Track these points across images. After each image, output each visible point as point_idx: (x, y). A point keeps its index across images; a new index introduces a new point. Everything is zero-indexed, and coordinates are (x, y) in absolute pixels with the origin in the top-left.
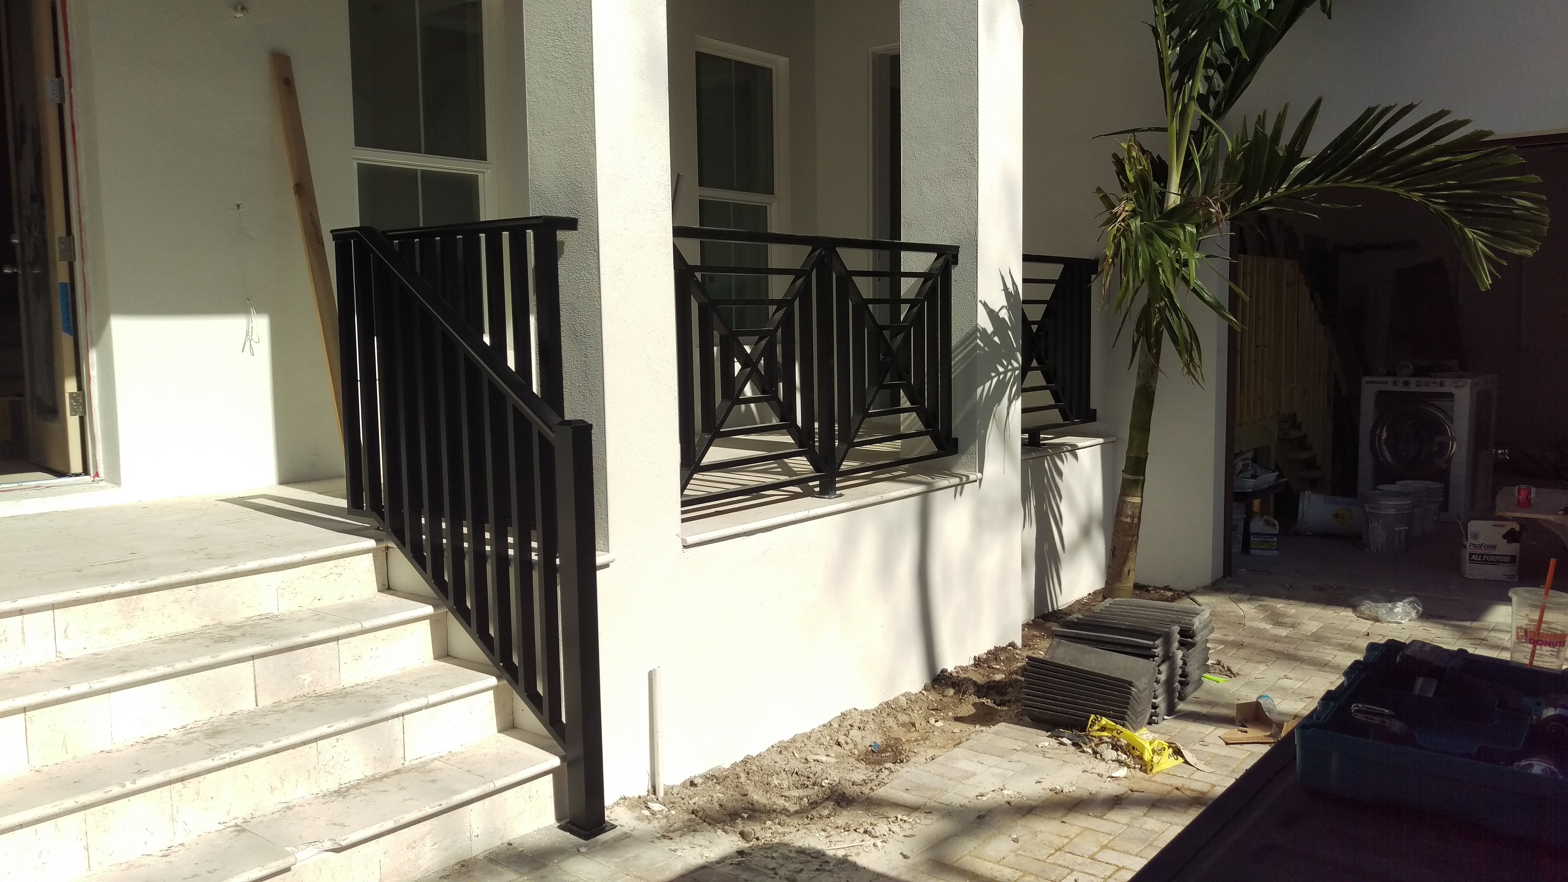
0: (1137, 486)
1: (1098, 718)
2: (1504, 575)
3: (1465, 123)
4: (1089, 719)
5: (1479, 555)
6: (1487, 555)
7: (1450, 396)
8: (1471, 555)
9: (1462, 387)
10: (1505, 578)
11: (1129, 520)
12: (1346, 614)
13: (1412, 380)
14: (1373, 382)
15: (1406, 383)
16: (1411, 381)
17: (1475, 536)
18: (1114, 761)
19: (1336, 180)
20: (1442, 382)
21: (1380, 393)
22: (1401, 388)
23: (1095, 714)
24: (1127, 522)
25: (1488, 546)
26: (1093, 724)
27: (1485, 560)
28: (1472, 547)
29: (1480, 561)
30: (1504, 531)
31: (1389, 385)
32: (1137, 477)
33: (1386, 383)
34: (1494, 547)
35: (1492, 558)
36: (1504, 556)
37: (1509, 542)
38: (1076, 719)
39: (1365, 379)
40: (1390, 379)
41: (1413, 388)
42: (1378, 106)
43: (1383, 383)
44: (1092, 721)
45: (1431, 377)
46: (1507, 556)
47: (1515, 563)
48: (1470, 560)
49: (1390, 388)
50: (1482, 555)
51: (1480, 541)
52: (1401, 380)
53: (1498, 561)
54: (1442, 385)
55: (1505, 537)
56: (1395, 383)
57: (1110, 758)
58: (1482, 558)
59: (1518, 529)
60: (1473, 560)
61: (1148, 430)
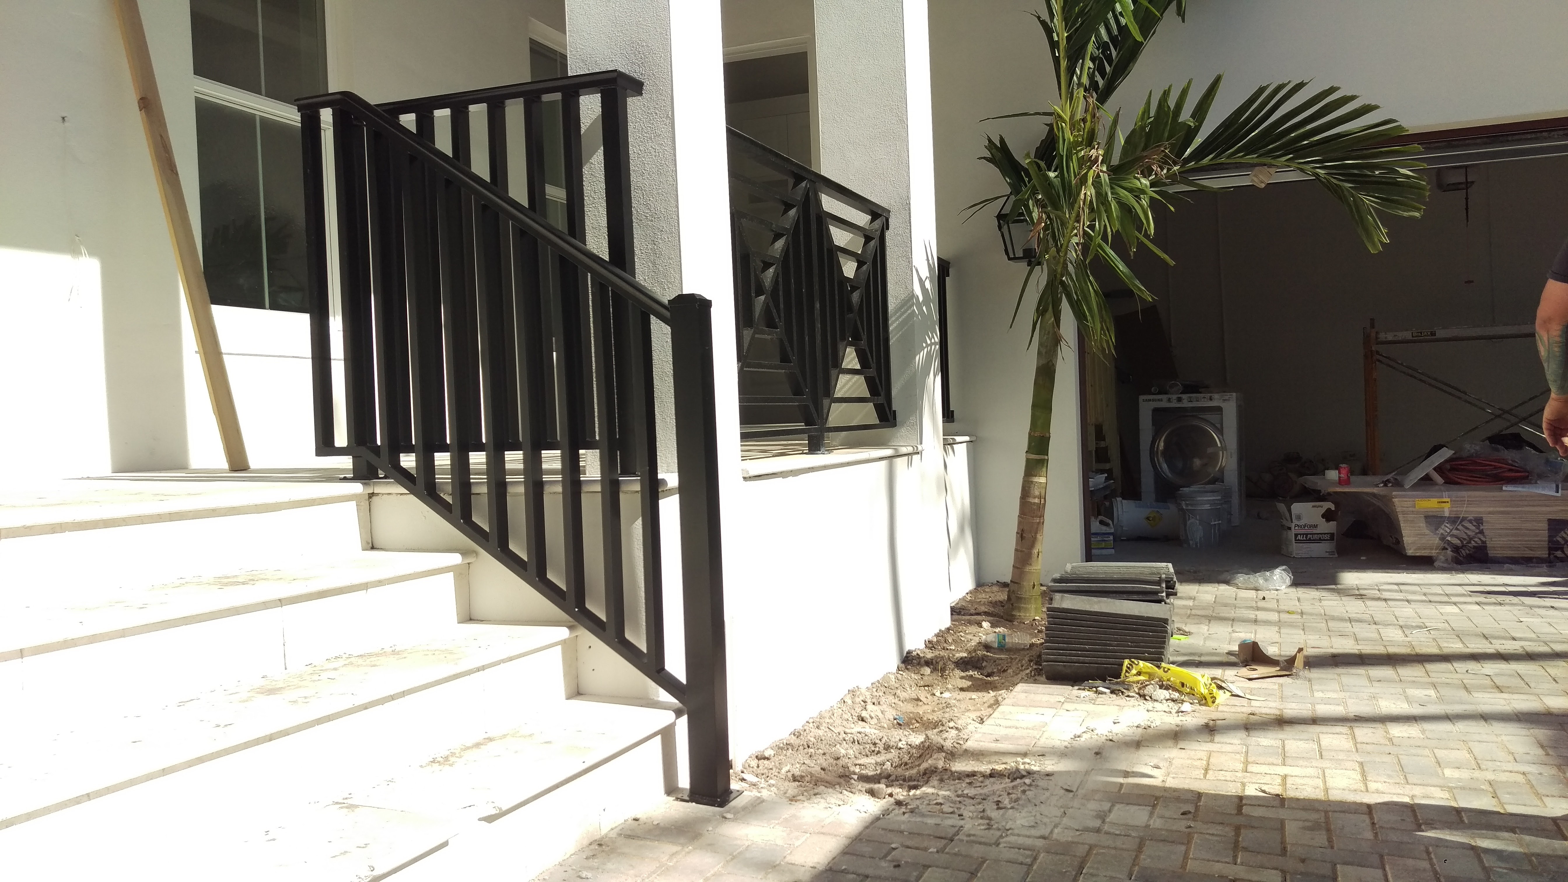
0: (1043, 466)
1: (1133, 662)
2: (1327, 552)
3: (1353, 98)
4: (1122, 665)
5: (1303, 534)
6: (1311, 534)
7: (1219, 409)
8: (1296, 535)
9: (1229, 400)
10: (1327, 555)
11: (1037, 501)
12: (1223, 587)
13: (1184, 396)
14: (1150, 400)
15: (1179, 400)
16: (1183, 398)
17: (1299, 518)
18: (1167, 700)
19: (1229, 157)
20: (1211, 397)
21: (1156, 411)
22: (1174, 404)
23: (1130, 659)
24: (1035, 503)
25: (1311, 526)
26: (1129, 669)
27: (1309, 539)
28: (1297, 528)
29: (1304, 540)
30: (1323, 511)
31: (1163, 402)
32: (1042, 457)
33: (1162, 400)
34: (1316, 526)
35: (1315, 537)
36: (1325, 534)
37: (1328, 520)
38: (1108, 667)
39: (1142, 398)
40: (1164, 397)
41: (1185, 404)
42: (1268, 86)
43: (1159, 400)
44: (1127, 667)
45: (1200, 393)
46: (1327, 534)
47: (1333, 540)
48: (1296, 540)
49: (1164, 404)
50: (1307, 535)
51: (1302, 523)
52: (1174, 397)
53: (1320, 539)
54: (1211, 399)
55: (1323, 516)
56: (1169, 400)
57: (1162, 697)
58: (1306, 537)
59: (1333, 509)
60: (1299, 540)
61: (1050, 409)
